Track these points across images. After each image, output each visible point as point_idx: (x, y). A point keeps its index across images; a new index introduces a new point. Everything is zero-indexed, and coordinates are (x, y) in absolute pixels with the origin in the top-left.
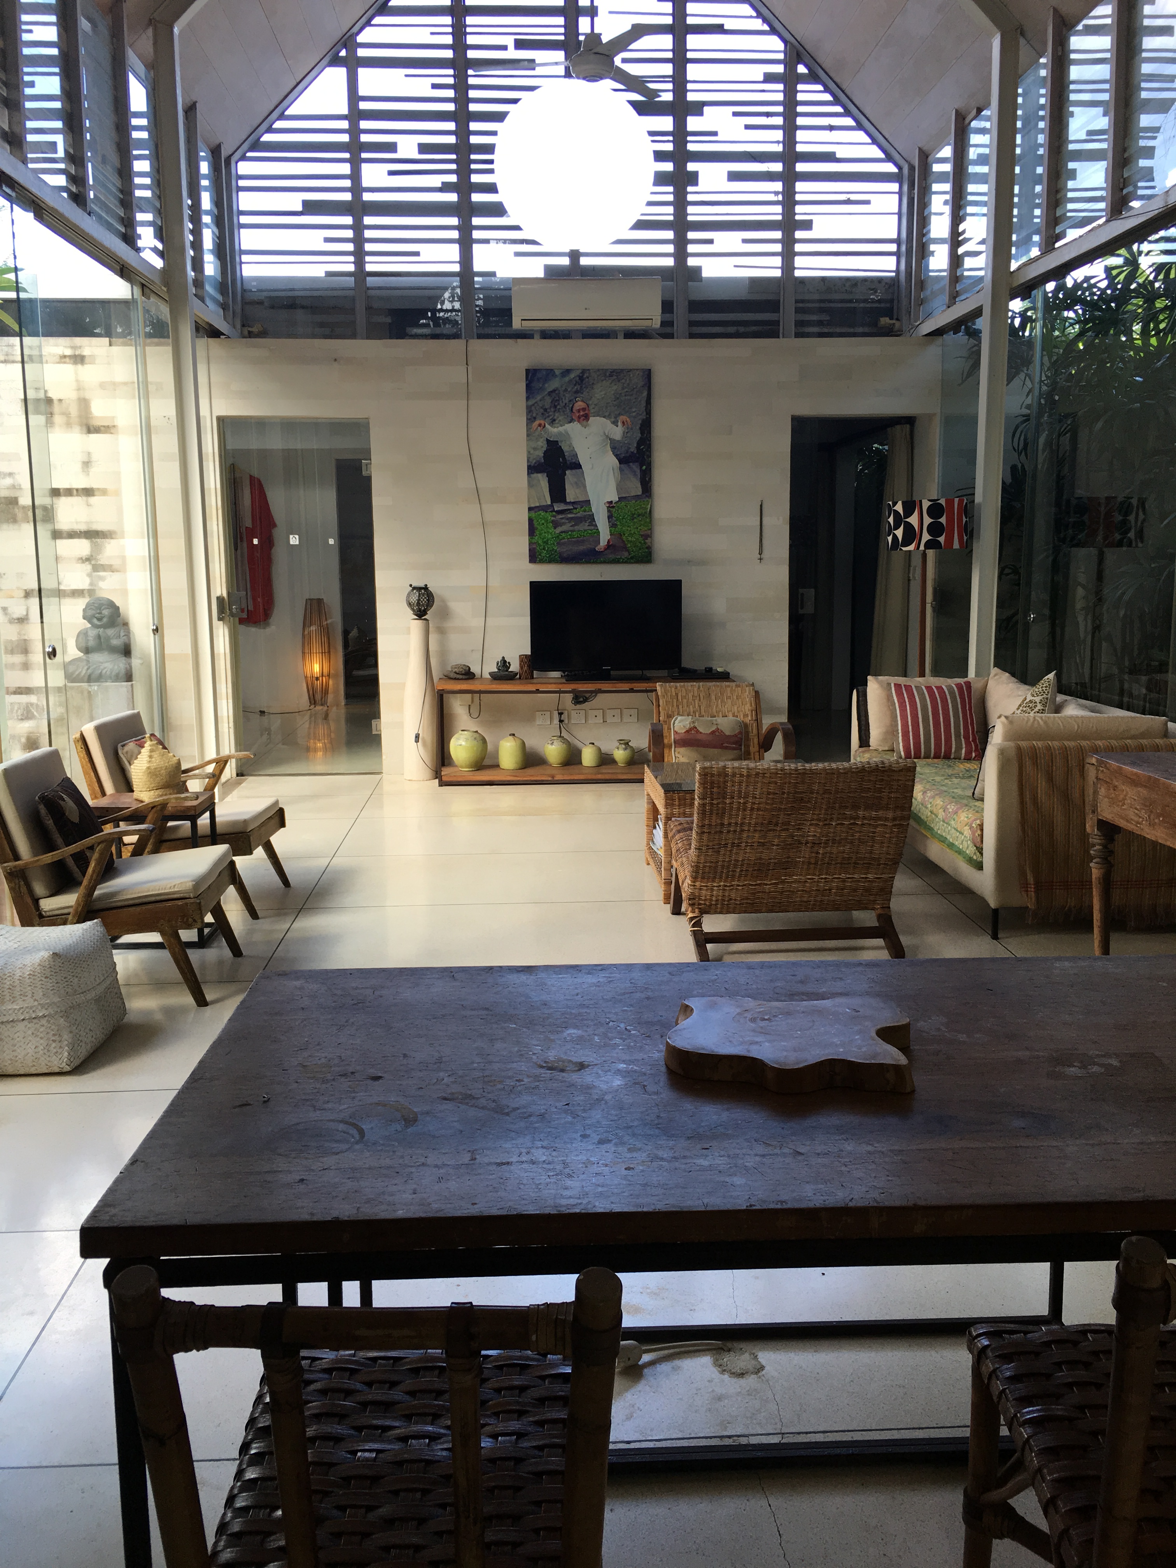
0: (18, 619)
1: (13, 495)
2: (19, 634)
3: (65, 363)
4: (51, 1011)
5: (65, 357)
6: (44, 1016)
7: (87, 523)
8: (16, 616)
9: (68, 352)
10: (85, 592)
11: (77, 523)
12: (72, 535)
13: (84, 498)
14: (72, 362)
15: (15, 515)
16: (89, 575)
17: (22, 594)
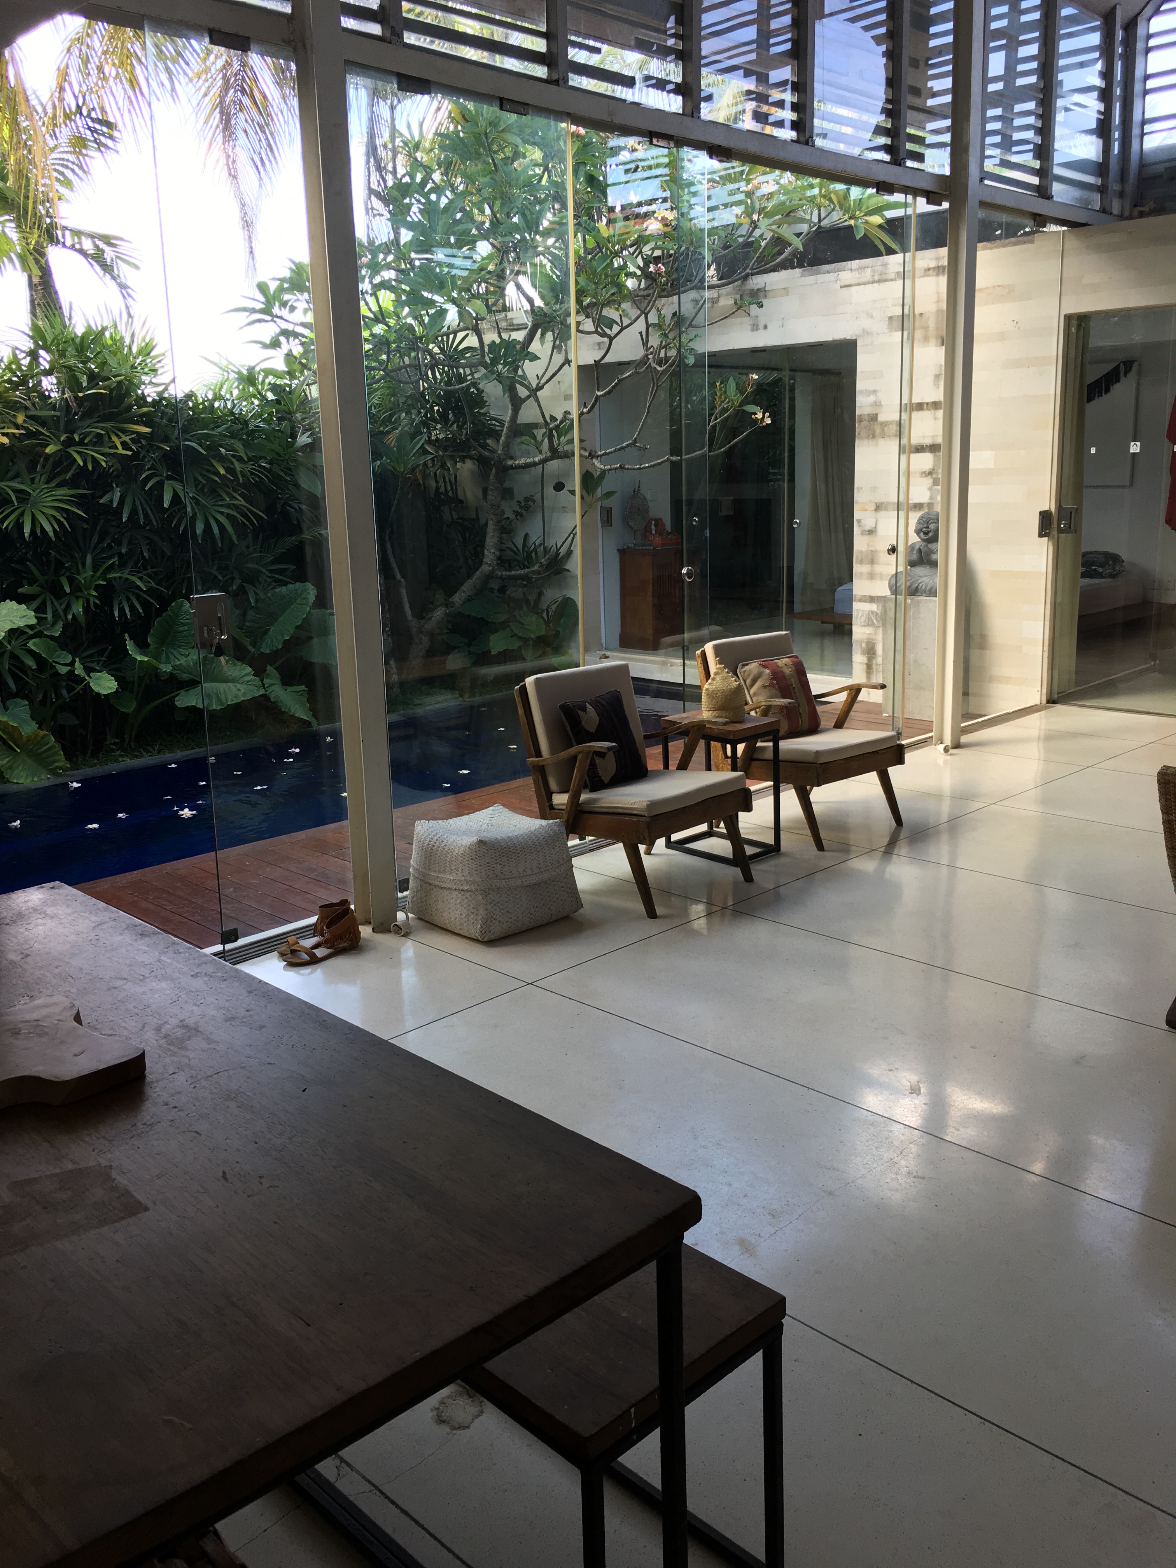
0: (869, 531)
1: (874, 412)
2: (868, 545)
3: (929, 275)
4: (473, 888)
5: (929, 269)
6: (467, 891)
7: (933, 437)
8: (867, 528)
9: (933, 264)
10: (925, 506)
11: (924, 437)
12: (920, 449)
13: (933, 411)
14: (935, 273)
15: (874, 431)
16: (930, 489)
17: (873, 507)
